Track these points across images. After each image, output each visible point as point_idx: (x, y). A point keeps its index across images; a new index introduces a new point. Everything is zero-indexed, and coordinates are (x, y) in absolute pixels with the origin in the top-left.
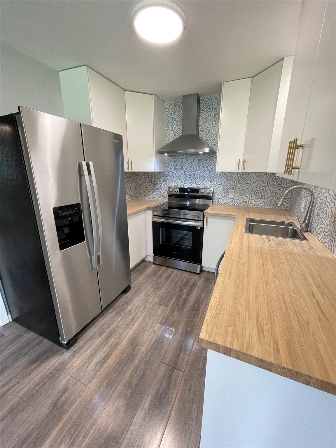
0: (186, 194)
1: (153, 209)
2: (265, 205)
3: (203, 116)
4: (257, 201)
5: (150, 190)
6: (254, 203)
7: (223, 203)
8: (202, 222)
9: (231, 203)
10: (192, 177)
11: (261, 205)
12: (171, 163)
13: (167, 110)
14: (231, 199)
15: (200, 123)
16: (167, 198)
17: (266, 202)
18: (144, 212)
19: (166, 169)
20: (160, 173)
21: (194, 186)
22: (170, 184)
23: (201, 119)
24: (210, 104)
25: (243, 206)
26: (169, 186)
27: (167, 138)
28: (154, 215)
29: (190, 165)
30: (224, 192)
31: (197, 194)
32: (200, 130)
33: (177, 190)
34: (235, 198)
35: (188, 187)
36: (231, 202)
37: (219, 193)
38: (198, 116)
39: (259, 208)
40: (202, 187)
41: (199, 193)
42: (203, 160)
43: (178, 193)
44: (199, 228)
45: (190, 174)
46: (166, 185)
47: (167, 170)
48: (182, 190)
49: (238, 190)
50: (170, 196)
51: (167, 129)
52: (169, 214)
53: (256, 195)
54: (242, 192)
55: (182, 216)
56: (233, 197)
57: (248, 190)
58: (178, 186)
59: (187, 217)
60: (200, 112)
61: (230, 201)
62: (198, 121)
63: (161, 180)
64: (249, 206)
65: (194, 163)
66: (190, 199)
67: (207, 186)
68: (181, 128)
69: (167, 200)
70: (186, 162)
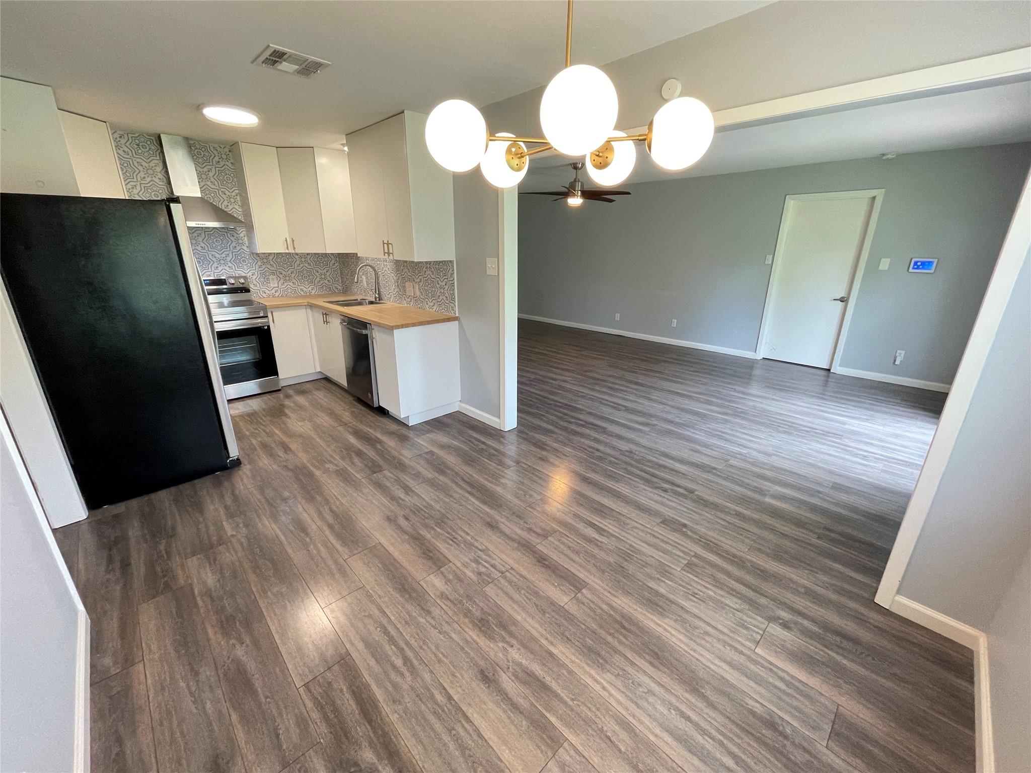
4: (307, 287)
6: (305, 289)
7: (264, 295)
9: (277, 294)
11: (313, 292)
30: (262, 280)
36: (276, 292)
37: (255, 282)
56: (276, 285)
61: (273, 291)
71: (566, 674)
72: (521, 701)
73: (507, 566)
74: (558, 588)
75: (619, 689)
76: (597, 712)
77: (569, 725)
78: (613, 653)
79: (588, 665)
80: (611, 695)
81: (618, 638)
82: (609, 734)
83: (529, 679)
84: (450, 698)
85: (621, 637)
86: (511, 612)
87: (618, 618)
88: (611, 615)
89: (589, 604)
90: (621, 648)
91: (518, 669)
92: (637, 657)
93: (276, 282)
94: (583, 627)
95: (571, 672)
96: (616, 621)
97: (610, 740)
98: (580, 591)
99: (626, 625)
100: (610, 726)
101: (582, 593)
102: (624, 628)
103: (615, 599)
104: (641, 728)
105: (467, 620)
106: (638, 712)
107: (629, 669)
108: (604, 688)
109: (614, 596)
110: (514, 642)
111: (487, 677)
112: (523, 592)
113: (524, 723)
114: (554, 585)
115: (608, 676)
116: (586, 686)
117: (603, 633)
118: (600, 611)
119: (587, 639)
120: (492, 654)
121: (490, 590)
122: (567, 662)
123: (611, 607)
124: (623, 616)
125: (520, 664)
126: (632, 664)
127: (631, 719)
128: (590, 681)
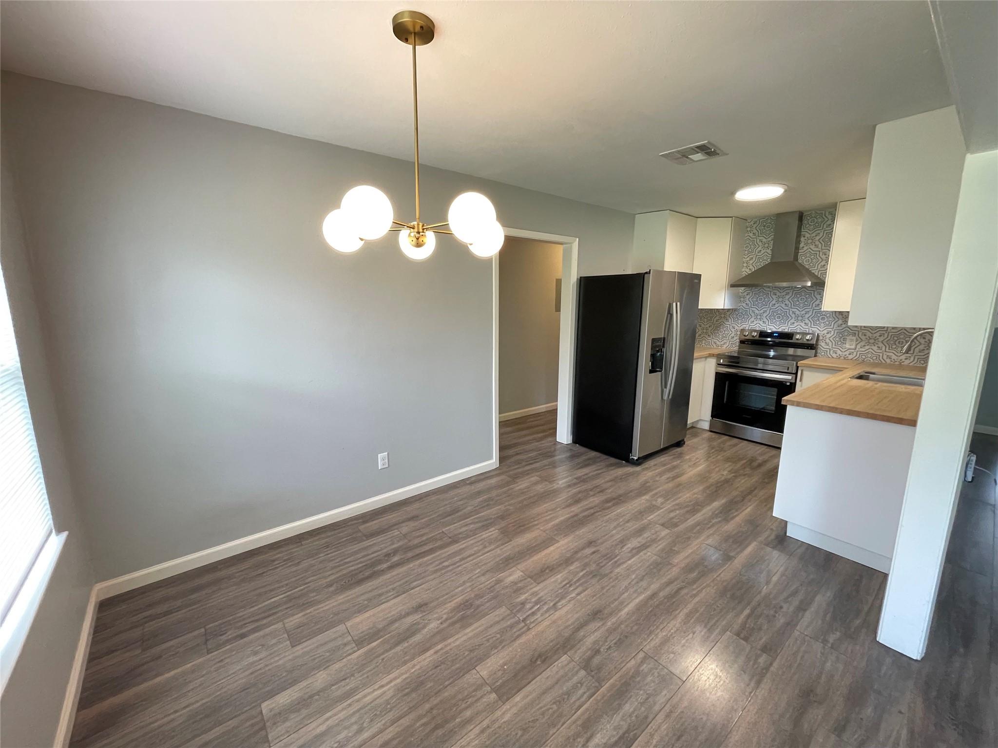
0: (769, 339)
1: (719, 356)
2: (914, 362)
3: (807, 235)
5: (710, 334)
6: (894, 357)
7: (834, 355)
8: (794, 375)
9: (850, 357)
10: (784, 317)
12: (748, 297)
13: (749, 229)
14: (849, 351)
15: (802, 245)
16: (737, 344)
17: (917, 357)
18: (704, 359)
19: (740, 305)
20: (728, 310)
21: (785, 328)
22: (745, 326)
23: (802, 239)
24: (820, 220)
25: (872, 361)
26: (742, 328)
27: (745, 265)
28: (718, 364)
29: (780, 300)
31: (790, 341)
32: (800, 254)
33: (756, 334)
34: (857, 349)
35: (774, 330)
38: (799, 236)
39: (903, 365)
40: (798, 331)
41: (792, 339)
42: (803, 294)
43: (757, 338)
44: (788, 384)
45: (779, 312)
46: (736, 327)
47: (741, 307)
48: (763, 334)
49: (863, 338)
50: (742, 342)
51: (746, 252)
52: (738, 363)
53: (898, 345)
54: (872, 341)
55: (760, 366)
57: (881, 339)
58: (758, 329)
59: (770, 367)
60: (802, 230)
61: (847, 353)
62: (798, 242)
63: (730, 320)
64: (884, 362)
65: (787, 297)
66: (776, 347)
67: (807, 330)
68: (769, 251)
69: (736, 349)
70: (774, 297)
71: (405, 658)
72: (397, 625)
73: (532, 625)
74: (499, 668)
75: (376, 699)
76: (365, 676)
77: (366, 653)
78: (411, 705)
79: (406, 679)
80: (375, 690)
81: (425, 715)
82: (347, 680)
83: (412, 631)
84: (413, 588)
85: (424, 720)
86: (476, 625)
87: (450, 725)
88: (454, 718)
89: (474, 696)
90: (412, 716)
91: (420, 626)
92: (398, 729)
93: (854, 343)
94: (447, 683)
95: (405, 663)
96: (446, 722)
97: (343, 680)
98: (495, 690)
99: (440, 732)
100: (352, 683)
101: (491, 692)
102: (436, 728)
103: (477, 730)
104: (340, 708)
105: (473, 596)
106: (351, 710)
107: (390, 716)
108: (382, 686)
109: (482, 731)
110: (445, 625)
111: (421, 607)
112: (498, 636)
113: (381, 626)
114: (505, 664)
115: (390, 693)
116: (389, 673)
117: (435, 701)
118: (463, 706)
119: (432, 684)
120: (439, 610)
121: (503, 611)
122: (415, 661)
123: (469, 721)
124: (452, 733)
125: (424, 627)
126: (393, 722)
127: (349, 702)
128: (392, 676)
